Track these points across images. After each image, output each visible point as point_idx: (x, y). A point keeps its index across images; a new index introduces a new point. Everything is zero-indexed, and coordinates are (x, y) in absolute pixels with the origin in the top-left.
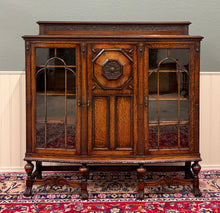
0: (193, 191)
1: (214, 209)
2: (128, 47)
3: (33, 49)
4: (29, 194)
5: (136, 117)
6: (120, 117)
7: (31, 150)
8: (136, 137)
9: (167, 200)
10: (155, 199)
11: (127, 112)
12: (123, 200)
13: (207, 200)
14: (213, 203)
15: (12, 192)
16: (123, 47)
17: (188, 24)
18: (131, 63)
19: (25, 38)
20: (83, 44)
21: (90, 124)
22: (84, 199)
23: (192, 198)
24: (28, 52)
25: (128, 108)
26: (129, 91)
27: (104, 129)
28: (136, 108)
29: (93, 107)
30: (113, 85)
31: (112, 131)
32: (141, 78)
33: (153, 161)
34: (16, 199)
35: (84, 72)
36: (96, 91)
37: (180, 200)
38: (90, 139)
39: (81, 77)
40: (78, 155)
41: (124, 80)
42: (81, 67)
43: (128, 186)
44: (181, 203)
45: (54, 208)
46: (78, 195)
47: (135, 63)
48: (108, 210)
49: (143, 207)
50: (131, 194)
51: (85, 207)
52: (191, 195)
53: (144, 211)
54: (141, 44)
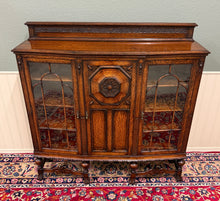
1: (191, 196)
3: (25, 63)
6: (117, 128)
7: (38, 149)
9: (154, 185)
10: (143, 184)
11: (123, 124)
13: (186, 185)
14: (191, 188)
16: (121, 63)
18: (129, 81)
20: (79, 61)
21: (89, 132)
22: (87, 184)
23: (175, 184)
24: (21, 67)
26: (126, 107)
28: (131, 121)
29: (91, 120)
30: (111, 101)
31: (110, 138)
32: (138, 94)
33: (145, 160)
34: (31, 183)
35: (81, 89)
36: (93, 107)
37: (164, 185)
38: (90, 144)
39: (78, 94)
40: (80, 155)
41: (121, 97)
42: (78, 83)
43: (122, 168)
44: (165, 188)
45: (63, 194)
46: (81, 180)
47: (134, 80)
48: (106, 196)
49: (135, 192)
50: (124, 178)
51: (88, 192)
52: (174, 180)
53: (135, 197)
54: (141, 61)
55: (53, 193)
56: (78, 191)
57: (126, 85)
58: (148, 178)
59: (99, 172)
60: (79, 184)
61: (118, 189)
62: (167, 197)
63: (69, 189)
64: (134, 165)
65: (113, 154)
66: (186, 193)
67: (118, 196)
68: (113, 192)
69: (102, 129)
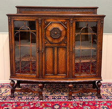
0: (97, 95)
1: (108, 106)
2: (64, 20)
3: (12, 21)
4: (13, 96)
5: (68, 58)
6: (60, 58)
7: (13, 75)
8: (68, 69)
9: (84, 100)
10: (77, 100)
12: (61, 100)
13: (104, 100)
14: (108, 102)
15: (4, 95)
16: (62, 20)
17: (97, 8)
18: (66, 29)
19: (8, 15)
20: (40, 19)
21: (44, 61)
22: (41, 100)
23: (97, 100)
24: (10, 23)
25: (64, 53)
26: (65, 45)
27: (51, 64)
29: (45, 53)
30: (56, 41)
32: (71, 38)
33: (77, 81)
34: (6, 99)
35: (40, 34)
36: (47, 45)
37: (90, 100)
38: (44, 69)
39: (39, 37)
41: (62, 39)
42: (39, 31)
43: (64, 92)
44: (91, 102)
45: (25, 105)
46: (37, 98)
47: (68, 29)
48: (53, 107)
49: (71, 105)
50: (65, 97)
51: (41, 104)
52: (96, 97)
53: (72, 107)
54: (71, 19)
55: (18, 105)
56: (35, 104)
57: (64, 32)
58: (80, 97)
59: (50, 93)
60: (36, 100)
61: (61, 103)
62: (92, 107)
63: (29, 103)
64: (71, 85)
65: (58, 77)
66: (105, 105)
67: (61, 106)
68: (58, 105)
69: (51, 60)
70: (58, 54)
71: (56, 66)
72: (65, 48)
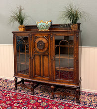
2: (47, 35)
7: (16, 73)
8: (50, 73)
13: (81, 105)
14: (83, 107)
16: (45, 35)
18: (48, 42)
19: (13, 32)
20: (31, 34)
22: (32, 94)
23: (75, 103)
26: (48, 54)
27: (39, 68)
33: (57, 84)
35: (31, 45)
36: (35, 53)
37: (68, 102)
39: (30, 47)
40: (30, 77)
42: (30, 43)
47: (50, 42)
48: (37, 100)
50: (50, 96)
51: (30, 97)
52: (75, 101)
53: (50, 103)
54: (52, 34)
57: (47, 44)
61: (45, 99)
62: (66, 107)
63: (24, 95)
64: (53, 87)
65: (43, 79)
68: (41, 100)
70: (43, 61)
71: (42, 70)
72: (48, 56)
